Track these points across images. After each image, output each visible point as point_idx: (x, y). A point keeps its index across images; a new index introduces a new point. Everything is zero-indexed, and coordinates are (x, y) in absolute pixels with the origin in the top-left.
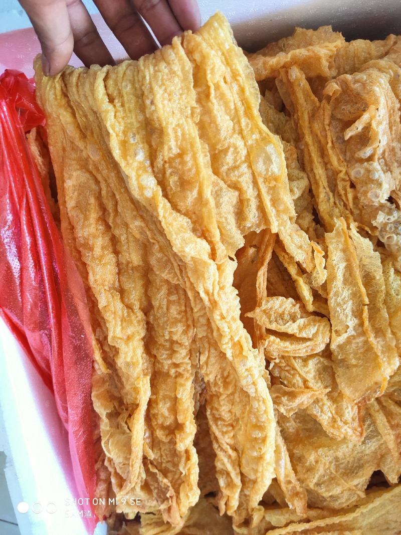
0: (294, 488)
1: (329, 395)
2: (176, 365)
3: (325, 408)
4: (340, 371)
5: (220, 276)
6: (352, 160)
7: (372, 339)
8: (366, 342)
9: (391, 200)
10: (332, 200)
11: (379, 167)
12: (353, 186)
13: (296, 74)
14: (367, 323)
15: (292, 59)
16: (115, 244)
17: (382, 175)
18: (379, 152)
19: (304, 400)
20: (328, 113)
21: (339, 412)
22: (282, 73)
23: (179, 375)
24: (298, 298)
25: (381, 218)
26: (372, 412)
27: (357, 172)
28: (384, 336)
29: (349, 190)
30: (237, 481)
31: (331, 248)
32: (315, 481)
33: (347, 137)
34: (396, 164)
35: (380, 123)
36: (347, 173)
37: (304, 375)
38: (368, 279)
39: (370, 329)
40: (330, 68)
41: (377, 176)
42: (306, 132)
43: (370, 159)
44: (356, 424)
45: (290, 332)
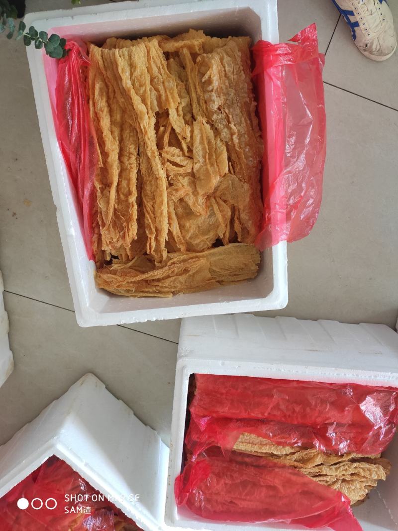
0: (180, 240)
1: (193, 193)
2: (130, 164)
3: (191, 198)
4: (198, 183)
5: (149, 121)
6: (205, 91)
7: (209, 167)
8: (207, 169)
9: (219, 109)
10: (198, 108)
11: (214, 95)
12: (206, 102)
13: (186, 51)
14: (207, 160)
15: (184, 44)
16: (111, 112)
17: (216, 98)
18: (215, 88)
19: (181, 193)
20: (197, 70)
21: (197, 201)
22: (181, 50)
23: (132, 168)
24: (182, 149)
25: (215, 117)
26: (212, 204)
27: (207, 96)
28: (214, 166)
29: (204, 104)
30: (154, 230)
31: (195, 128)
32: (189, 236)
33: (203, 80)
34: (222, 94)
35: (214, 76)
36: (203, 97)
37: (182, 183)
38: (209, 143)
39: (208, 163)
40: (199, 50)
41: (213, 98)
42: (189, 77)
43: (212, 91)
44: (204, 206)
45: (176, 161)
